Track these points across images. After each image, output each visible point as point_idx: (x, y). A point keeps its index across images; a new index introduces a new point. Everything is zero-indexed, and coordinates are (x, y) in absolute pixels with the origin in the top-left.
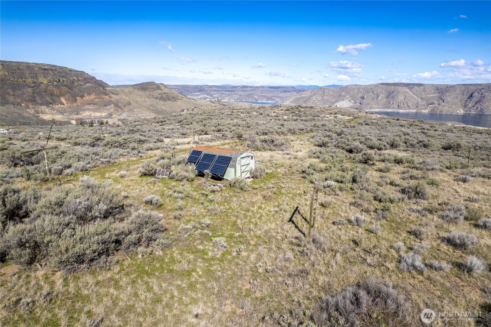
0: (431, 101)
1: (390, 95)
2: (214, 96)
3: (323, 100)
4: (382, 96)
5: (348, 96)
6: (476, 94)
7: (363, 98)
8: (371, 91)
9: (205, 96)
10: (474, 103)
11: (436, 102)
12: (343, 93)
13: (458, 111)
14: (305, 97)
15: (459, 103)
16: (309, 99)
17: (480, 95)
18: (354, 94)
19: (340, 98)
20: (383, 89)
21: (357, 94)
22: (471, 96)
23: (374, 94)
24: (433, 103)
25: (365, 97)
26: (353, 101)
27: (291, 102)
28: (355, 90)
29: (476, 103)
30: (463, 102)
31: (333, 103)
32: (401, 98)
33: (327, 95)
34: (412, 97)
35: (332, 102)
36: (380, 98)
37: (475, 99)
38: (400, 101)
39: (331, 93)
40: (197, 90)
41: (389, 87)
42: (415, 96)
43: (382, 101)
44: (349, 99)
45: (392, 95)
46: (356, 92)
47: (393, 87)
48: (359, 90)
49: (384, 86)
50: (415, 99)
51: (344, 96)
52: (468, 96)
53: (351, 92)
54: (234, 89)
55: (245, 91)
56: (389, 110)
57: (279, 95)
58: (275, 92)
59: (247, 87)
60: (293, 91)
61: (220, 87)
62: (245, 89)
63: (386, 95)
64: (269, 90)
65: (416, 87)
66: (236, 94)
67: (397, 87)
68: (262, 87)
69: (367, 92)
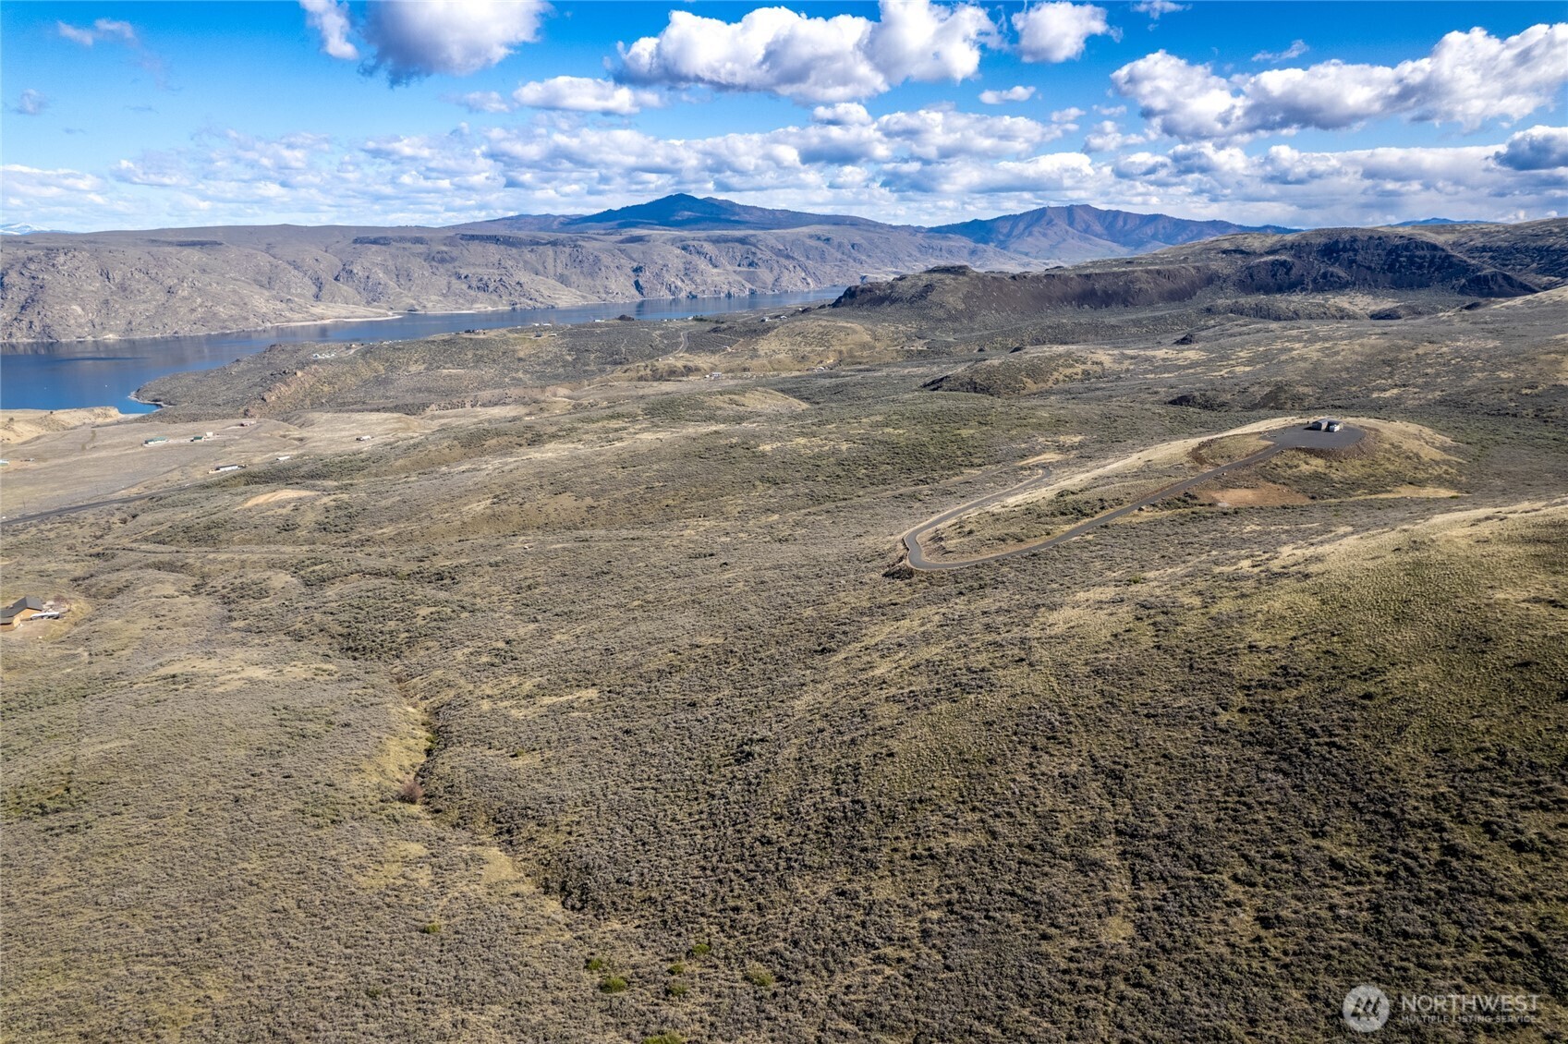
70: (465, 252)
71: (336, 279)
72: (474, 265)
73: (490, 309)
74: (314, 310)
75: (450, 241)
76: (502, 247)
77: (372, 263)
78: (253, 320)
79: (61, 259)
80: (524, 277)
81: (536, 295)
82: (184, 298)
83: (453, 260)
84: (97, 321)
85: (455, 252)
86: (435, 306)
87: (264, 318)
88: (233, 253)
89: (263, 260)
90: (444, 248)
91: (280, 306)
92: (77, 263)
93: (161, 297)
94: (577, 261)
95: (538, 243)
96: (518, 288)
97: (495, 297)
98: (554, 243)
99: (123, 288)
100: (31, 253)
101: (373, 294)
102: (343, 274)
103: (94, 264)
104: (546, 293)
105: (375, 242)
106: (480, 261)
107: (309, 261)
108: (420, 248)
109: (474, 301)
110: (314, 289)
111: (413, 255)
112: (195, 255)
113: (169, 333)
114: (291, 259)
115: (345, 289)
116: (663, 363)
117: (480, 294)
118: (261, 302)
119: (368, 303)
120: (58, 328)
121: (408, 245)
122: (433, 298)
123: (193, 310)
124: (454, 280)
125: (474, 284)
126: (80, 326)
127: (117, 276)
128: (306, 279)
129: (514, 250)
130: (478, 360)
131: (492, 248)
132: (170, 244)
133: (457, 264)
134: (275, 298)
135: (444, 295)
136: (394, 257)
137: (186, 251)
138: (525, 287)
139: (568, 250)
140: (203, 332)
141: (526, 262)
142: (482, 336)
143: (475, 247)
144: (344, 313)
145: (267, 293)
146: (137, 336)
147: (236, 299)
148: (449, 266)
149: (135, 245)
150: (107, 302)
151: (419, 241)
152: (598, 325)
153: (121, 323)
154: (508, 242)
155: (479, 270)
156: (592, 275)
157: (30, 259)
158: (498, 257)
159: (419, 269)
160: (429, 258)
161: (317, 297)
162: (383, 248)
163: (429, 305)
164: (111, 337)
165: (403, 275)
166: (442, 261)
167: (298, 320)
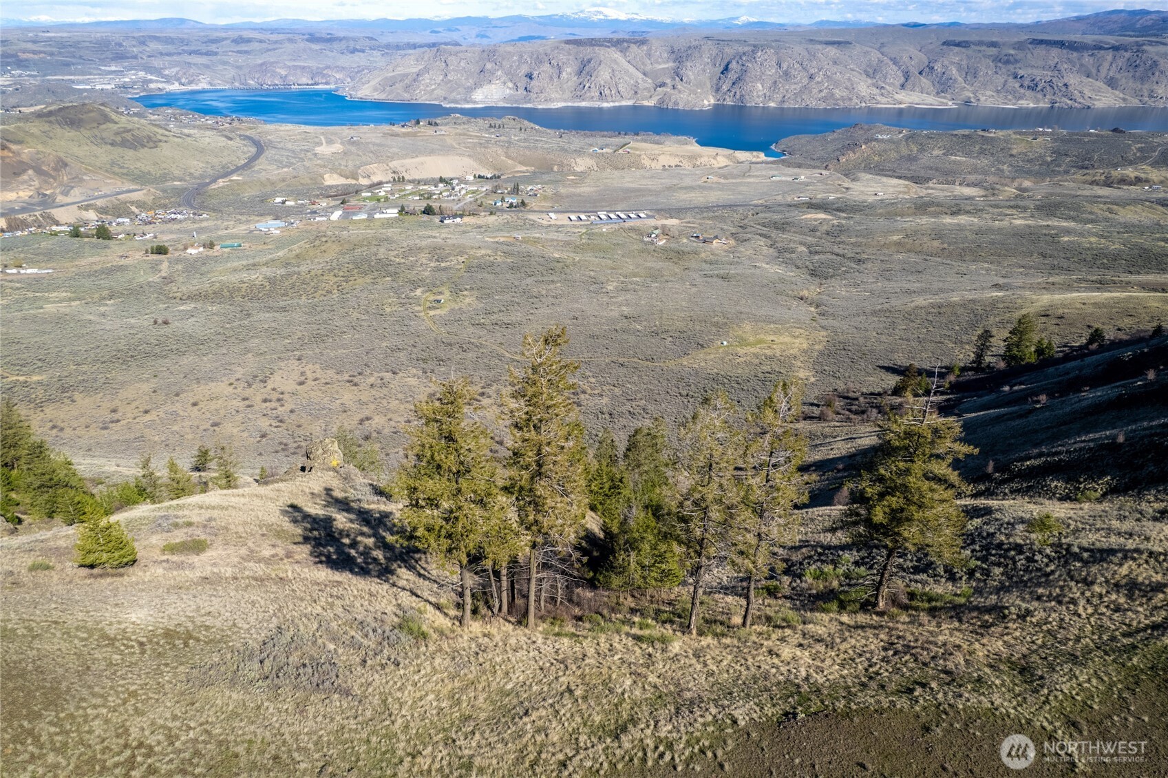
0: (660, 80)
1: (585, 68)
3: (446, 83)
4: (569, 70)
5: (499, 73)
6: (733, 65)
7: (530, 76)
8: (546, 59)
9: (142, 74)
10: (731, 82)
11: (668, 81)
12: (489, 66)
13: (706, 102)
14: (406, 75)
15: (709, 85)
16: (415, 80)
17: (739, 68)
18: (512, 66)
19: (483, 78)
20: (570, 54)
21: (519, 67)
22: (726, 69)
23: (553, 67)
24: (663, 85)
25: (535, 74)
26: (510, 85)
27: (374, 89)
28: (513, 57)
29: (734, 84)
30: (715, 81)
31: (470, 90)
32: (604, 75)
33: (453, 70)
34: (627, 72)
35: (469, 87)
36: (564, 75)
37: (732, 75)
38: (602, 83)
39: (462, 64)
41: (581, 48)
42: (632, 69)
43: (570, 83)
44: (502, 80)
45: (587, 69)
46: (514, 62)
47: (589, 49)
48: (521, 56)
49: (571, 47)
50: (631, 76)
51: (492, 73)
52: (722, 68)
53: (504, 63)
54: (213, 47)
55: (246, 52)
56: (583, 104)
57: (339, 63)
58: (328, 52)
59: (249, 41)
60: (371, 49)
61: (169, 41)
62: (244, 47)
63: (576, 68)
64: (310, 49)
65: (634, 47)
66: (225, 63)
67: (597, 48)
68: (291, 41)
69: (539, 61)
70: (1029, 56)
71: (920, 73)
72: (1033, 67)
73: (1032, 105)
74: (897, 97)
75: (1020, 46)
76: (1065, 51)
77: (952, 63)
78: (855, 100)
79: (759, 54)
80: (1073, 79)
81: (1077, 95)
82: (818, 83)
83: (1016, 61)
84: (768, 94)
85: (1020, 55)
86: (988, 100)
87: (862, 99)
88: (857, 50)
89: (875, 55)
90: (1012, 52)
91: (876, 91)
92: (766, 57)
93: (805, 81)
94: (1132, 66)
95: (1101, 48)
96: (1064, 89)
97: (1040, 96)
98: (1116, 48)
99: (786, 74)
100: (746, 49)
101: (943, 85)
102: (927, 70)
103: (775, 58)
104: (1088, 93)
105: (958, 45)
106: (1037, 65)
107: (906, 59)
108: (993, 51)
109: (1020, 98)
110: (903, 79)
111: (985, 56)
112: (833, 51)
113: (804, 105)
114: (893, 56)
115: (924, 81)
116: (1118, 172)
117: (1029, 93)
118: (864, 88)
119: (938, 93)
120: (747, 97)
121: (984, 48)
122: (989, 93)
123: (821, 91)
124: (1011, 80)
125: (1026, 83)
126: (758, 97)
127: (785, 66)
128: (900, 73)
129: (1075, 54)
130: (982, 152)
131: (1055, 52)
132: (820, 42)
133: (1018, 65)
134: (873, 85)
135: (998, 92)
136: (969, 57)
137: (829, 48)
138: (1070, 88)
139: (1127, 55)
140: (822, 106)
141: (1082, 65)
142: (992, 135)
143: (1041, 51)
144: (917, 100)
145: (869, 81)
146: (786, 105)
147: (849, 84)
148: (1011, 67)
149: (800, 43)
150: (775, 82)
151: (993, 44)
152: (1090, 135)
153: (778, 97)
154: (1072, 46)
155: (1035, 72)
156: (1142, 79)
157: (744, 54)
158: (1056, 60)
159: (986, 68)
160: (997, 59)
161: (903, 86)
162: (963, 50)
163: (983, 99)
164: (772, 105)
165: (971, 73)
166: (1007, 62)
167: (884, 103)
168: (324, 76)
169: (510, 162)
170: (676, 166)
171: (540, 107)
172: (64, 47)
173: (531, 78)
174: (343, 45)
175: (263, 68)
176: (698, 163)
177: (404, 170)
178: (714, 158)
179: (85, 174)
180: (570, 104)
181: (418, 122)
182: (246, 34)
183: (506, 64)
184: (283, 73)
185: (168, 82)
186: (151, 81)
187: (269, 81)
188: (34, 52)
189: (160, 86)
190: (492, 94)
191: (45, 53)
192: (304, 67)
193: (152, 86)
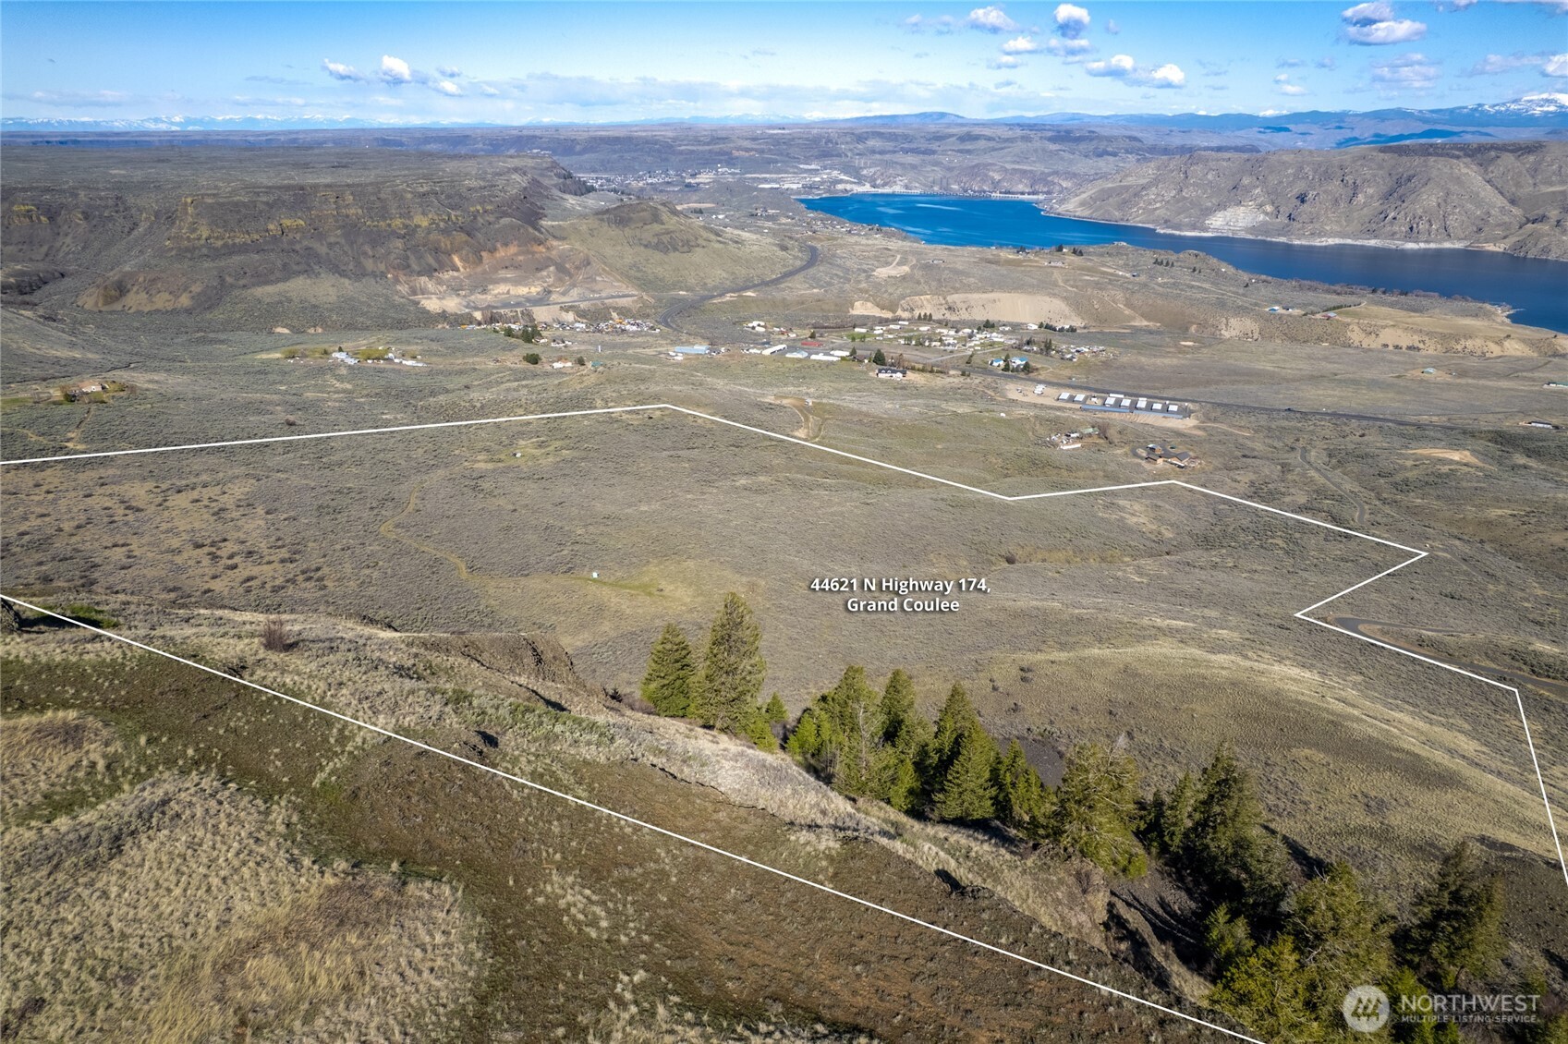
0: (1539, 211)
1: (1398, 190)
2: (865, 172)
3: (1178, 201)
4: (1370, 191)
5: (1259, 190)
7: (1302, 198)
8: (1340, 173)
9: (835, 173)
12: (1246, 181)
14: (1127, 188)
16: (1136, 195)
18: (1281, 182)
19: (1234, 194)
20: (1381, 167)
21: (1291, 184)
23: (1346, 186)
24: (1539, 219)
25: (1311, 195)
26: (1269, 208)
27: (1082, 204)
28: (1287, 169)
31: (1208, 212)
32: (1429, 199)
33: (1194, 184)
34: (1476, 196)
35: (1207, 209)
36: (1361, 198)
38: (1420, 212)
39: (1210, 177)
40: (815, 152)
41: (1405, 159)
42: (1489, 193)
43: (1365, 211)
44: (1259, 201)
45: (1401, 191)
46: (1287, 176)
47: (1417, 161)
48: (1301, 168)
49: (1386, 156)
50: (1481, 204)
51: (1247, 190)
53: (1270, 178)
54: (934, 146)
55: (968, 152)
56: (1373, 243)
57: (1074, 169)
58: (1066, 155)
59: (977, 138)
60: (1127, 152)
61: (892, 137)
62: (968, 146)
63: (1384, 189)
64: (1044, 150)
65: (1508, 159)
66: (937, 164)
67: (1432, 159)
68: (1026, 139)
69: (1326, 176)
168: (1047, 183)
169: (1127, 312)
170: (1409, 348)
171: (1297, 242)
172: (779, 144)
173: (1303, 201)
174: (1092, 146)
175: (974, 171)
176: (1459, 347)
177: (964, 306)
178: (1499, 343)
179: (600, 275)
180: (1349, 241)
181: (1060, 249)
182: (977, 131)
183: (1273, 180)
184: (997, 177)
185: (859, 183)
186: (841, 181)
187: (975, 187)
188: (747, 150)
189: (848, 187)
190: (1235, 220)
191: (756, 150)
192: (1024, 172)
193: (840, 187)
